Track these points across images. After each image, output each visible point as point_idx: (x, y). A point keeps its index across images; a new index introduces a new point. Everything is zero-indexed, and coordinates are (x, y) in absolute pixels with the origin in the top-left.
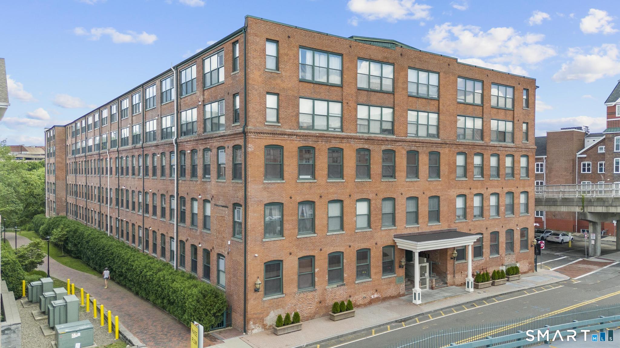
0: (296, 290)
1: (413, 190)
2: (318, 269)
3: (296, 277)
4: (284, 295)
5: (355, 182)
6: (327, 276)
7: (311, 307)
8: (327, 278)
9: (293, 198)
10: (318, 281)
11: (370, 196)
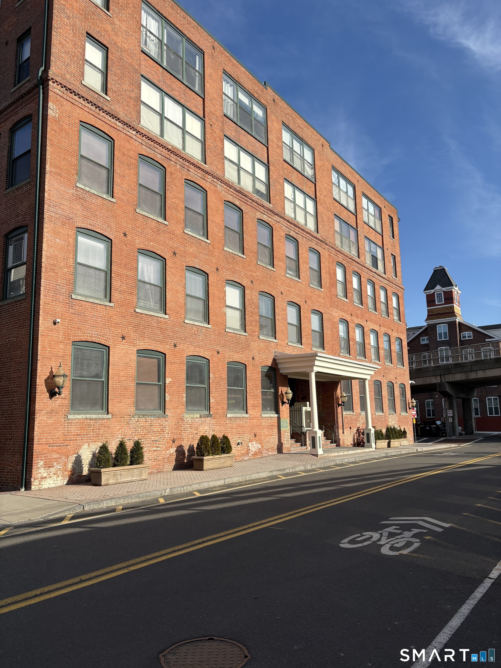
0: (132, 410)
1: (294, 293)
2: (170, 380)
3: (132, 385)
4: (110, 416)
5: (223, 250)
6: (184, 395)
7: (158, 447)
8: (184, 399)
9: (129, 237)
10: (171, 401)
11: (245, 282)
